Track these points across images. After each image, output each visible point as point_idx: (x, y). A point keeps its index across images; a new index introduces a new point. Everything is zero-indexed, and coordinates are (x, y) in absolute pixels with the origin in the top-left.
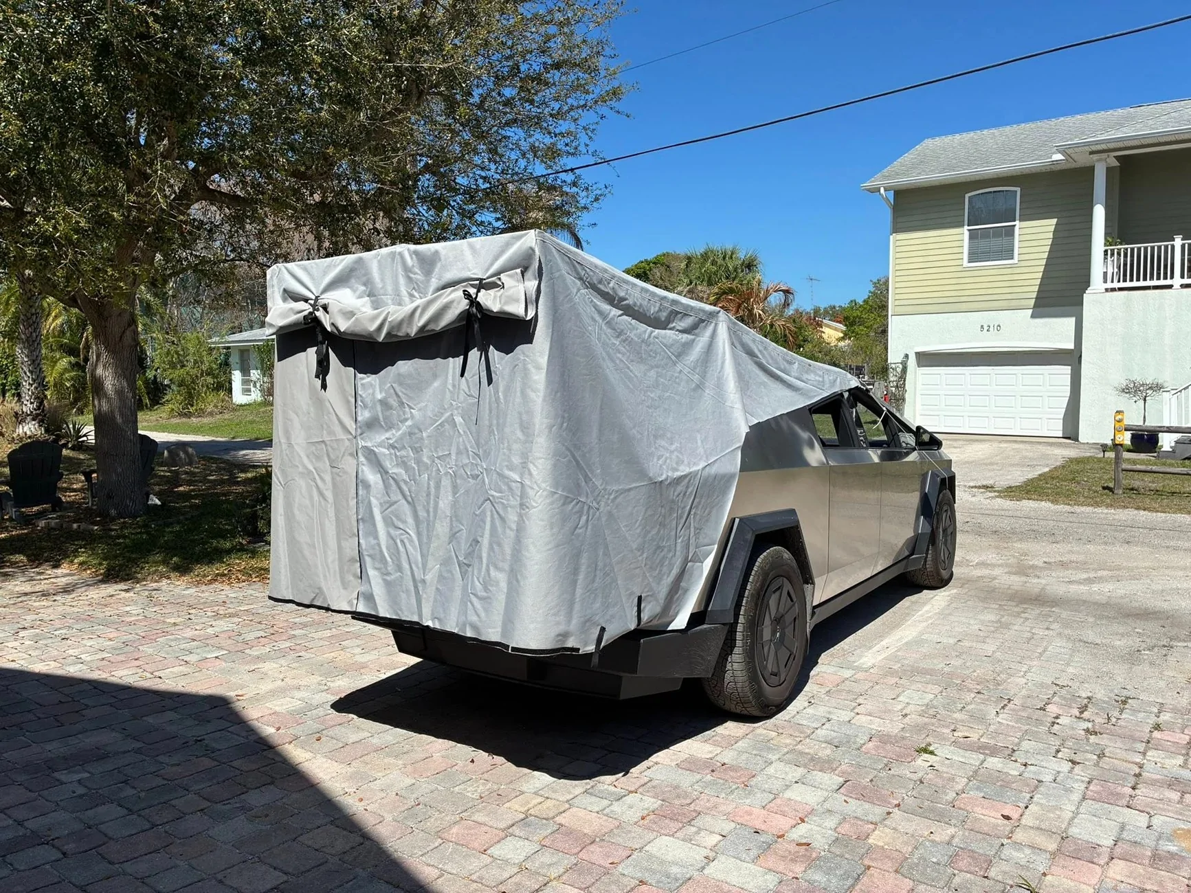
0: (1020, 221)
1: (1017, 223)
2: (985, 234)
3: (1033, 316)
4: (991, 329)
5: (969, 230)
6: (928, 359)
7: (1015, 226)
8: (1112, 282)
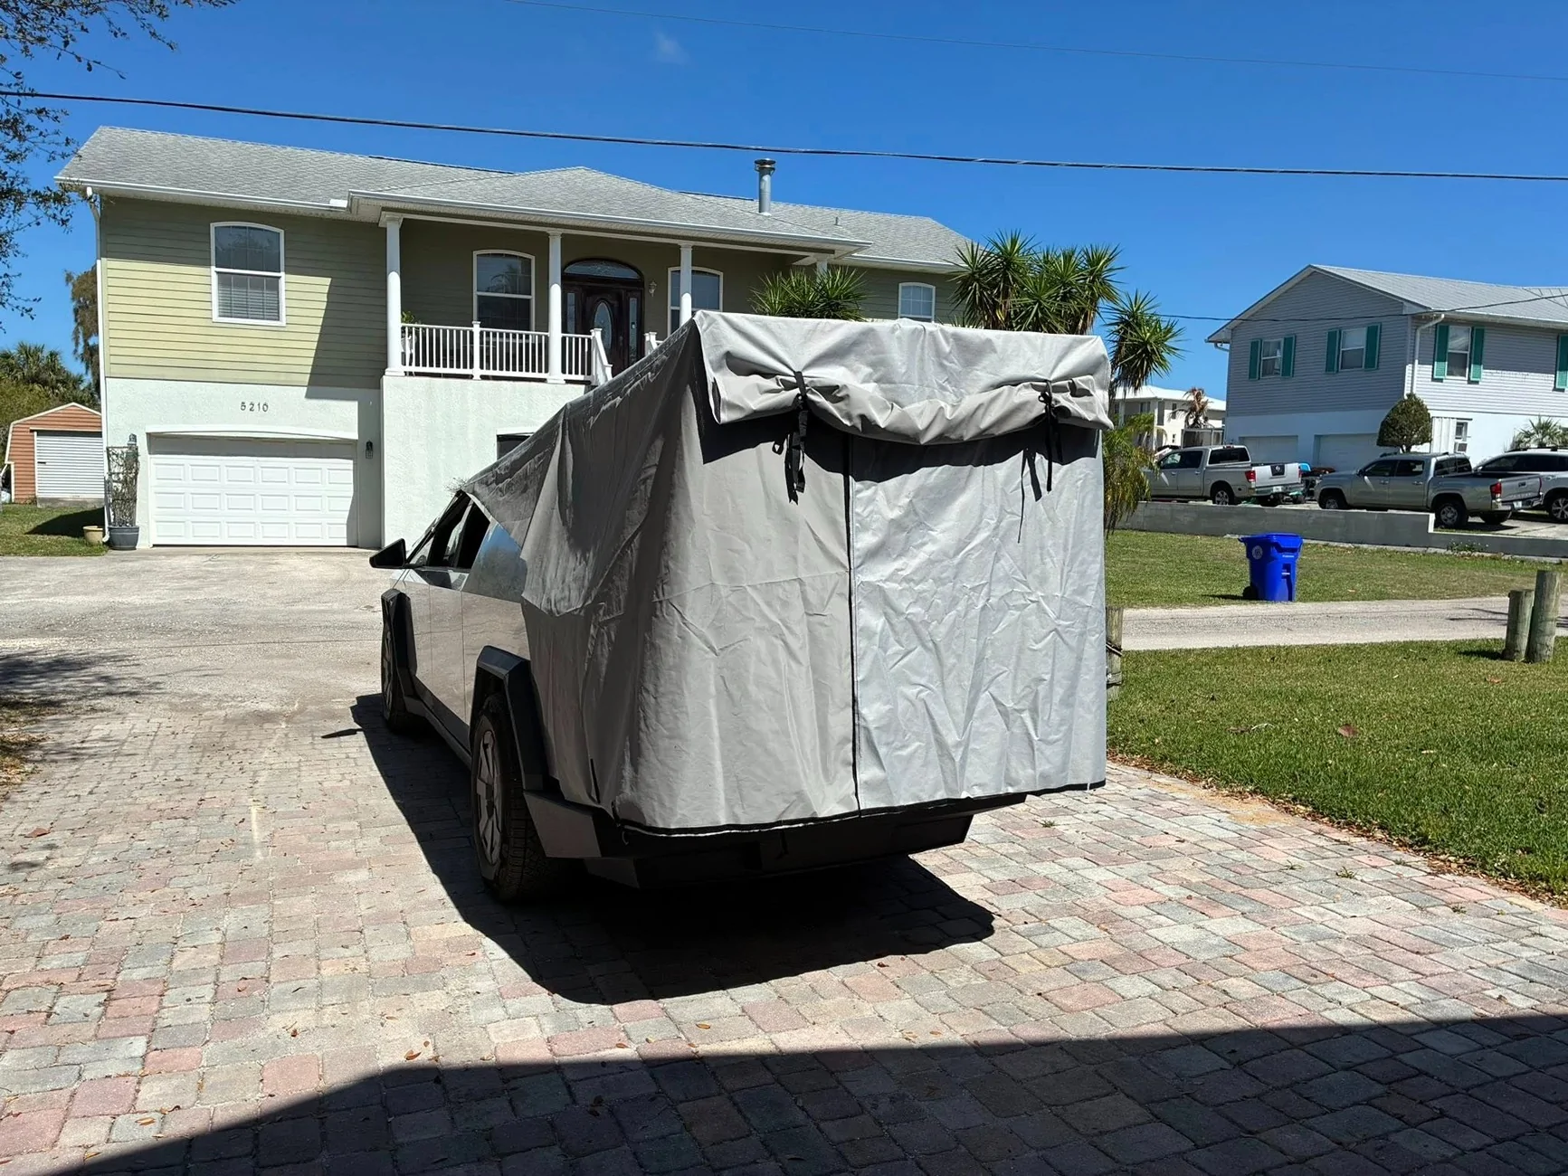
0: (287, 272)
1: (282, 274)
2: (241, 281)
3: (308, 396)
4: (256, 407)
5: (218, 273)
6: (164, 443)
7: (279, 277)
8: (410, 364)
